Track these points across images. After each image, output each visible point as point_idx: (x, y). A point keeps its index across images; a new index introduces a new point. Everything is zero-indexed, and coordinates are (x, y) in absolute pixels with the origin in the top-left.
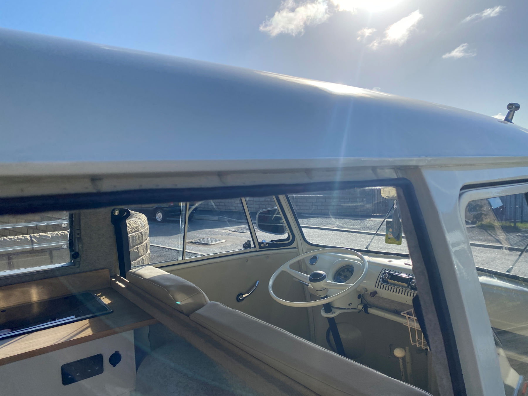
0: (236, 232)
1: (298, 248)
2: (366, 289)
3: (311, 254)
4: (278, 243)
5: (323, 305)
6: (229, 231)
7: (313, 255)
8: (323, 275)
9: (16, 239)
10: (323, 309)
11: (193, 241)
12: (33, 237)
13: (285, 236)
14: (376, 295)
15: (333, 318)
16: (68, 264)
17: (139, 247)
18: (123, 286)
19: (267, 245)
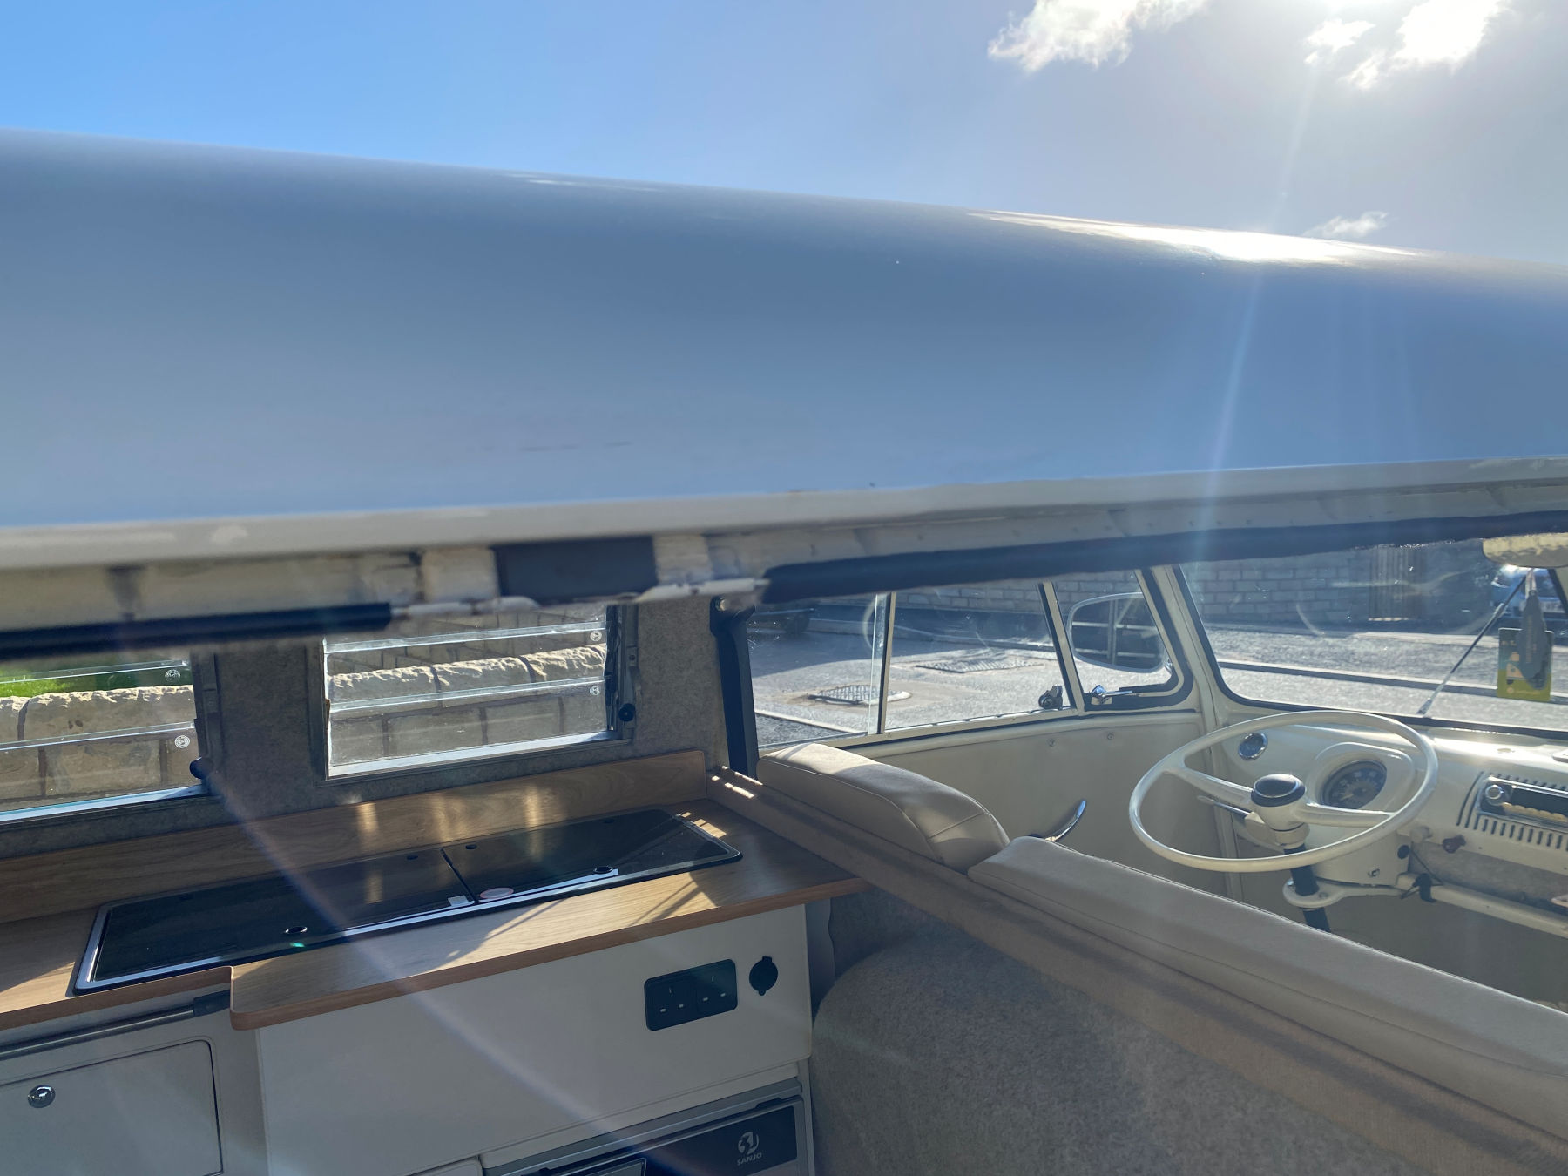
0: (939, 669)
1: (1201, 712)
2: (1427, 829)
3: (1245, 728)
4: (1141, 695)
5: (1292, 870)
6: (917, 666)
7: (1246, 734)
8: (1296, 788)
9: (399, 675)
10: (1290, 881)
11: (816, 694)
12: (440, 673)
13: (1161, 676)
14: (1462, 848)
15: (1321, 910)
16: (603, 735)
18: (750, 795)
19: (1109, 701)
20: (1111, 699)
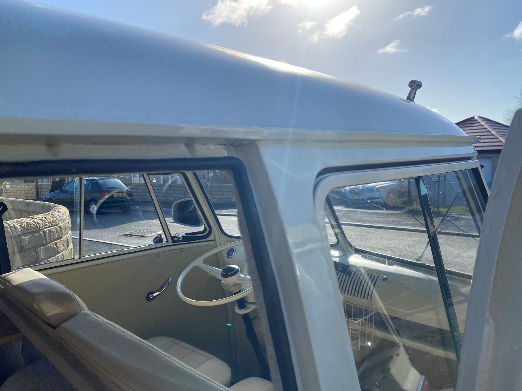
1: (215, 241)
3: (229, 246)
4: (193, 236)
5: (237, 300)
7: (229, 248)
8: (236, 270)
10: (237, 304)
11: (128, 234)
13: (201, 228)
15: (247, 314)
17: (58, 242)
19: (181, 239)
20: (182, 238)
